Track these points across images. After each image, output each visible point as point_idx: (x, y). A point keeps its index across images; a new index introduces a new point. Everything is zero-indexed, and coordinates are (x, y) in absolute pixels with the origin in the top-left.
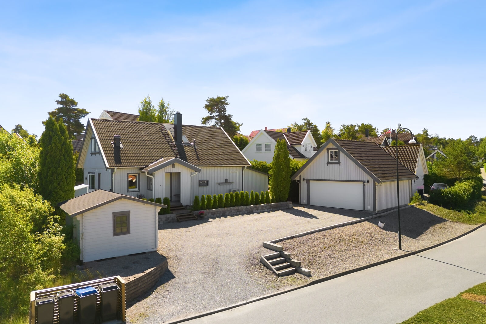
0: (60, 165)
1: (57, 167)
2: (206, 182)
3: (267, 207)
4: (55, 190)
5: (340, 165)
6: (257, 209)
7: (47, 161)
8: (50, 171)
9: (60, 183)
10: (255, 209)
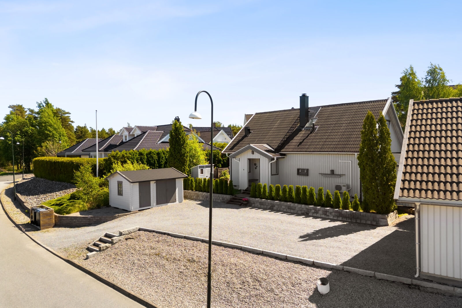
2: (306, 171)
3: (333, 213)
6: (317, 212)
10: (313, 211)
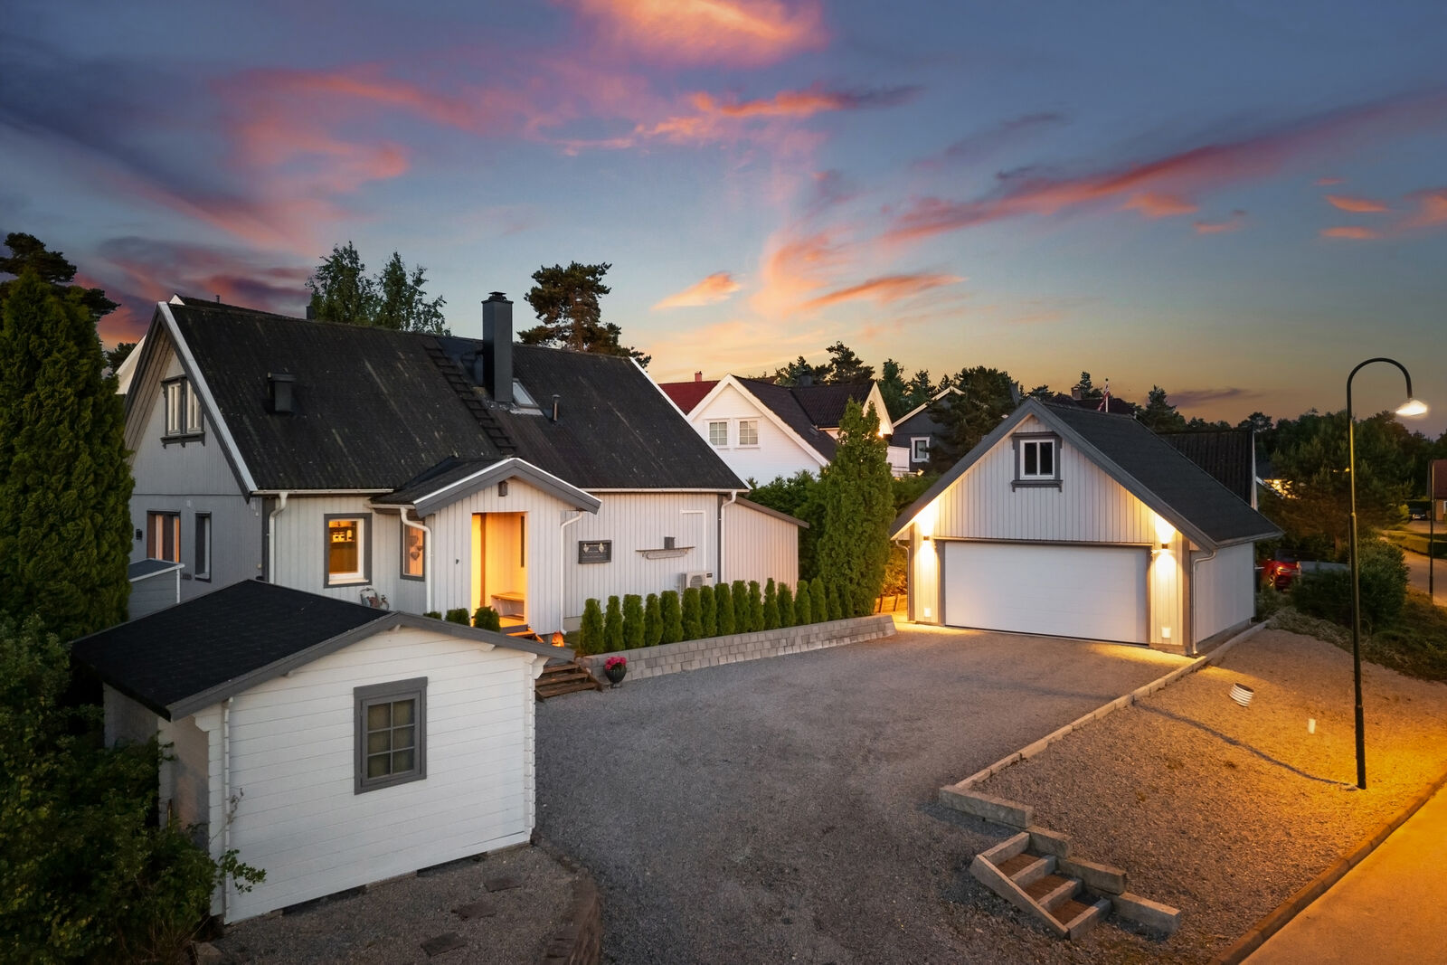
0: (73, 478)
1: (60, 487)
2: (601, 548)
4: (51, 583)
5: (1060, 491)
7: (16, 459)
8: (31, 504)
9: (71, 554)
